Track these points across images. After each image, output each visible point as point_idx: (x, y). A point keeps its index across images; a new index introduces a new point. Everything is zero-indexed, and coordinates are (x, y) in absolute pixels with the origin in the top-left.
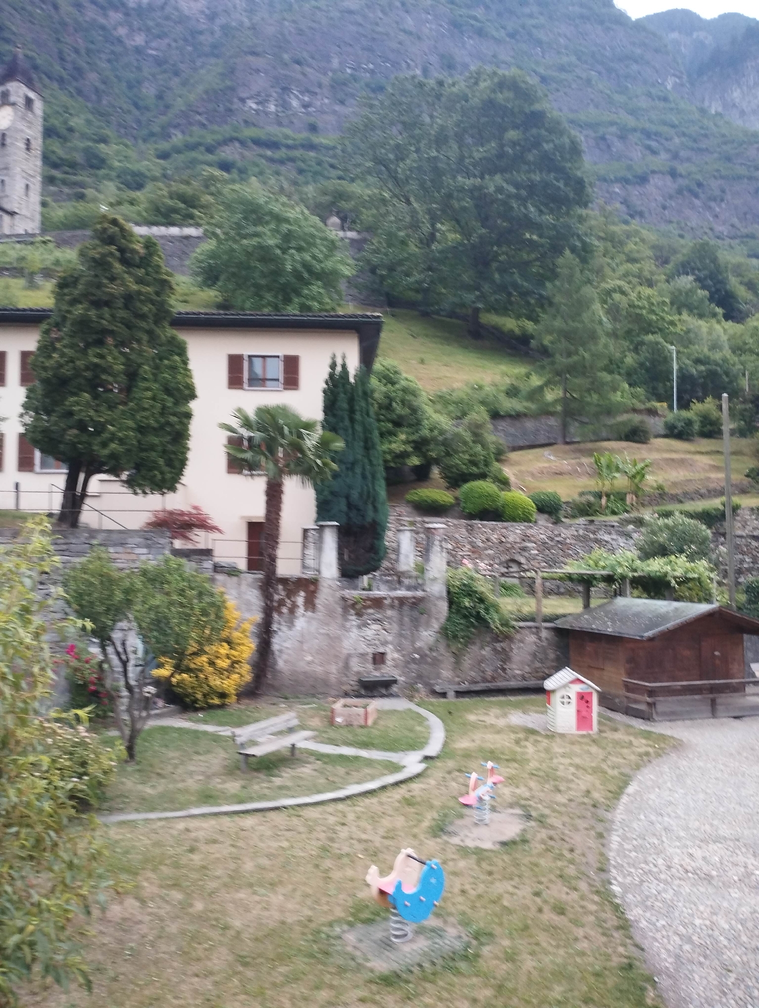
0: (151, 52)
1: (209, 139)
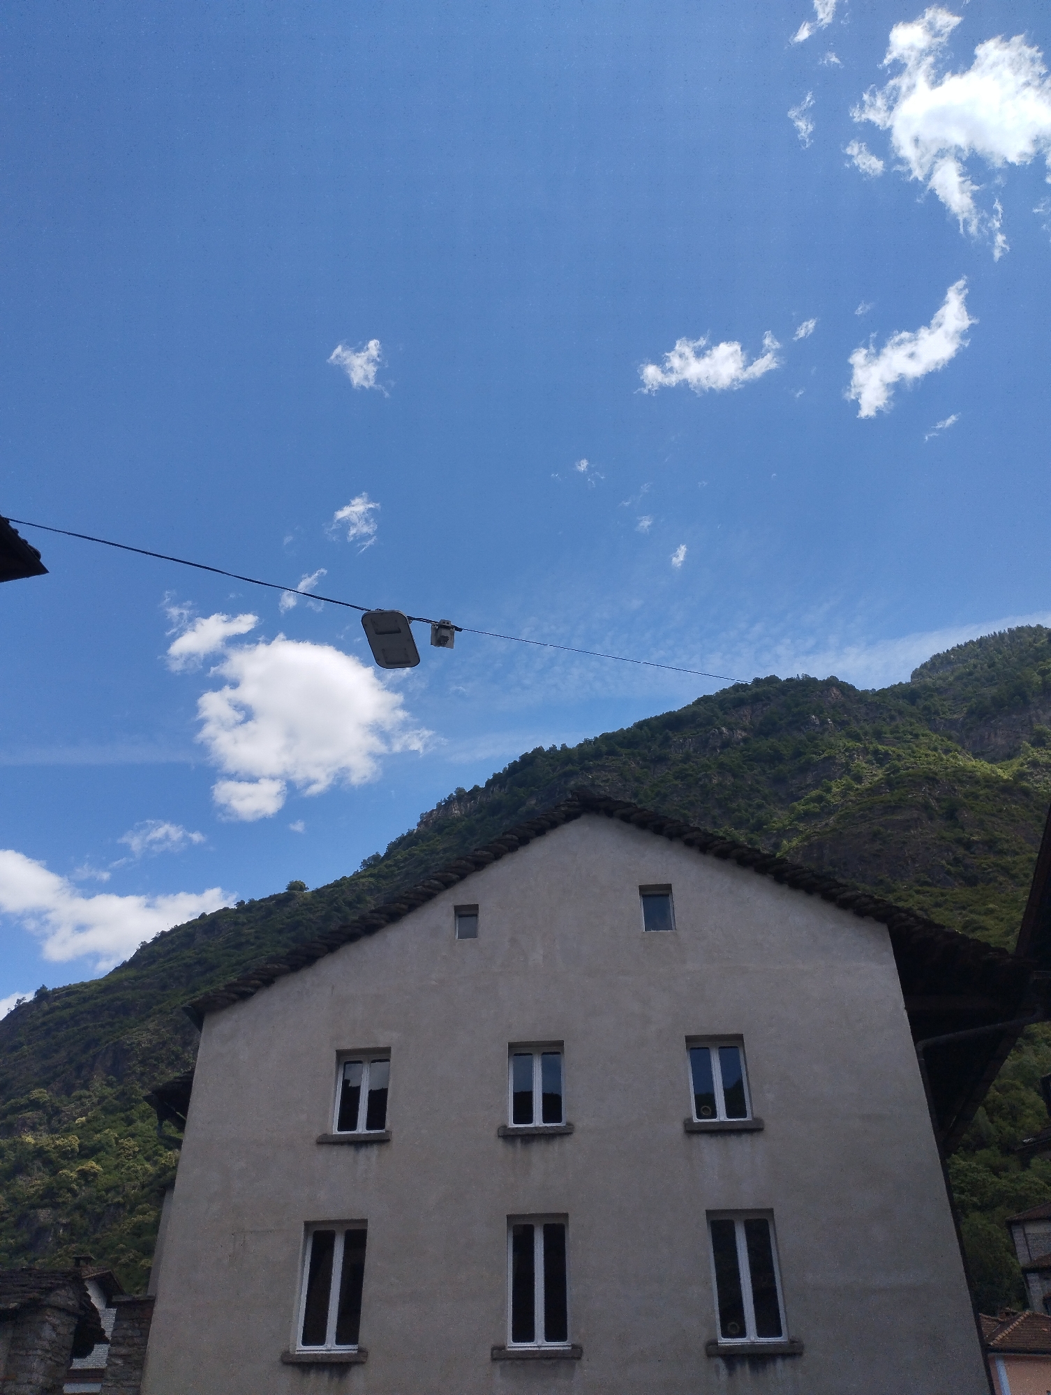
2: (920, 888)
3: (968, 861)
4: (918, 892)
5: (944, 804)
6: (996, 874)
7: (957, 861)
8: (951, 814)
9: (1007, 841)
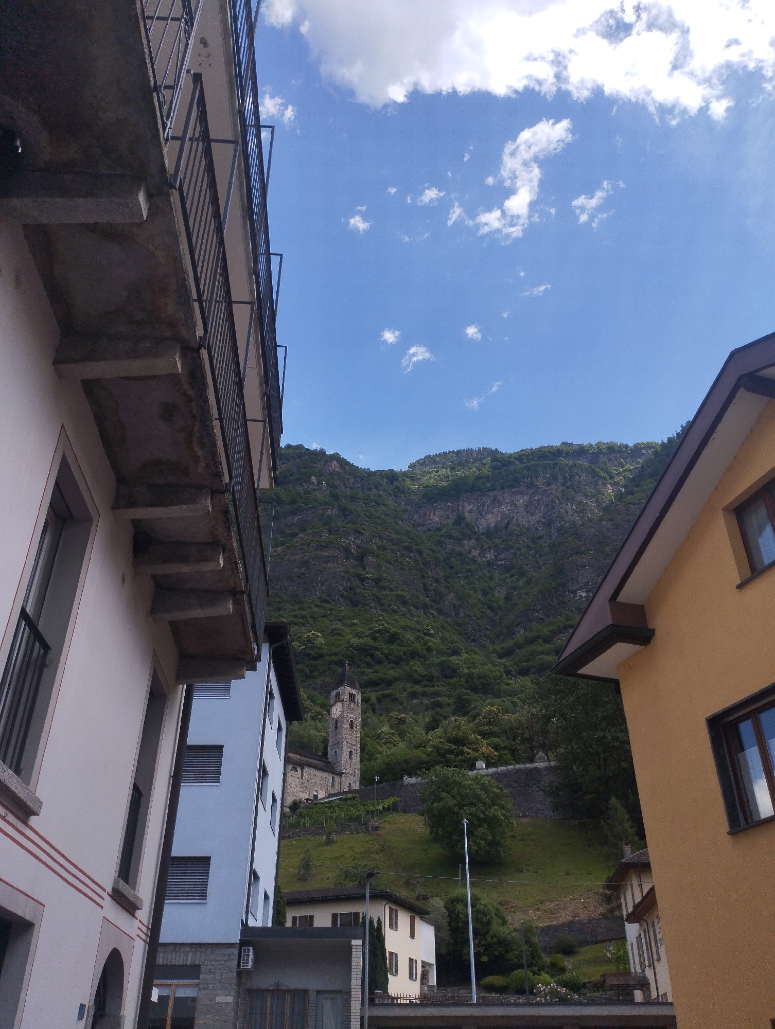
0: (499, 563)
1: (546, 632)
2: (319, 603)
3: (358, 591)
4: (316, 606)
5: (360, 550)
6: (371, 601)
7: (351, 589)
8: (361, 558)
9: (389, 581)
